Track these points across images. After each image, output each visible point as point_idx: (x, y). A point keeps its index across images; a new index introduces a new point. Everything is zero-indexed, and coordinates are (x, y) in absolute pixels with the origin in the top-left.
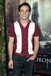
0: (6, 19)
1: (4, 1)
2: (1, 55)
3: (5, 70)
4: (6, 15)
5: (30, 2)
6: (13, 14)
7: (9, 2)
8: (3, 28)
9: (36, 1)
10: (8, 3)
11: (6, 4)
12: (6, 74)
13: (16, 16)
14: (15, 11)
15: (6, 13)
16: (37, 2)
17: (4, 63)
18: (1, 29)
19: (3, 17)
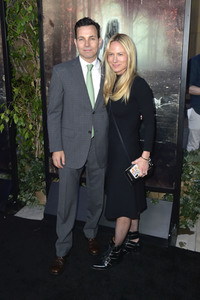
0: (45, 59)
1: (40, 17)
2: (35, 142)
3: (42, 176)
4: (45, 50)
5: (102, 19)
6: (60, 47)
7: (52, 19)
8: (38, 80)
9: (114, 18)
10: (50, 21)
11: (46, 23)
12: (44, 184)
13: (67, 54)
14: (66, 41)
15: (46, 45)
16: (116, 22)
17: (41, 159)
18: (33, 83)
19: (38, 54)
